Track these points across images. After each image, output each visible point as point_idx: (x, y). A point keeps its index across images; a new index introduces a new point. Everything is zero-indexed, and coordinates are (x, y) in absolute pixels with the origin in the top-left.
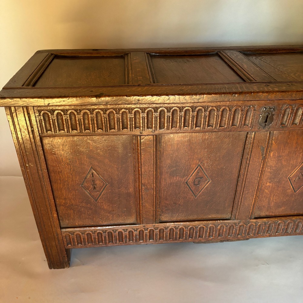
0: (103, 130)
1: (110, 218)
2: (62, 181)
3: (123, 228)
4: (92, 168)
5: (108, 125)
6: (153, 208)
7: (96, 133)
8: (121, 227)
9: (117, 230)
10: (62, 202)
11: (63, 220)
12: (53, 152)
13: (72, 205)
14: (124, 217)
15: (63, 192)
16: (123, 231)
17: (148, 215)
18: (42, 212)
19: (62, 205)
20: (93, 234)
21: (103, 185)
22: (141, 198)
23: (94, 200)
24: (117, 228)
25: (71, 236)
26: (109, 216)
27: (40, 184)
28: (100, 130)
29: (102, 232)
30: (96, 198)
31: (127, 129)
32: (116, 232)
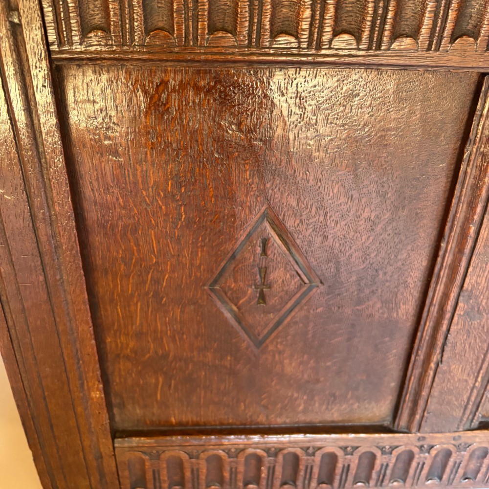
0: (359, 40)
1: (299, 405)
2: (134, 266)
3: (342, 444)
4: (264, 216)
5: (390, 15)
6: (476, 381)
7: (323, 52)
8: (337, 439)
9: (320, 448)
10: (128, 345)
11: (122, 406)
12: (106, 142)
13: (165, 356)
14: (352, 404)
15: (133, 308)
16: (340, 453)
17: (449, 403)
18: (44, 383)
19: (127, 358)
20: (229, 457)
21: (300, 287)
22: (440, 342)
23: (251, 343)
24: (321, 440)
25: (147, 463)
26: (297, 399)
27: (41, 278)
28: (346, 37)
29: (265, 454)
30: (260, 338)
31: (476, 39)
32: (313, 454)
